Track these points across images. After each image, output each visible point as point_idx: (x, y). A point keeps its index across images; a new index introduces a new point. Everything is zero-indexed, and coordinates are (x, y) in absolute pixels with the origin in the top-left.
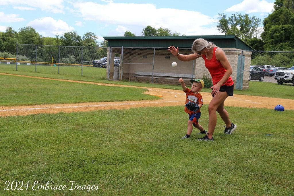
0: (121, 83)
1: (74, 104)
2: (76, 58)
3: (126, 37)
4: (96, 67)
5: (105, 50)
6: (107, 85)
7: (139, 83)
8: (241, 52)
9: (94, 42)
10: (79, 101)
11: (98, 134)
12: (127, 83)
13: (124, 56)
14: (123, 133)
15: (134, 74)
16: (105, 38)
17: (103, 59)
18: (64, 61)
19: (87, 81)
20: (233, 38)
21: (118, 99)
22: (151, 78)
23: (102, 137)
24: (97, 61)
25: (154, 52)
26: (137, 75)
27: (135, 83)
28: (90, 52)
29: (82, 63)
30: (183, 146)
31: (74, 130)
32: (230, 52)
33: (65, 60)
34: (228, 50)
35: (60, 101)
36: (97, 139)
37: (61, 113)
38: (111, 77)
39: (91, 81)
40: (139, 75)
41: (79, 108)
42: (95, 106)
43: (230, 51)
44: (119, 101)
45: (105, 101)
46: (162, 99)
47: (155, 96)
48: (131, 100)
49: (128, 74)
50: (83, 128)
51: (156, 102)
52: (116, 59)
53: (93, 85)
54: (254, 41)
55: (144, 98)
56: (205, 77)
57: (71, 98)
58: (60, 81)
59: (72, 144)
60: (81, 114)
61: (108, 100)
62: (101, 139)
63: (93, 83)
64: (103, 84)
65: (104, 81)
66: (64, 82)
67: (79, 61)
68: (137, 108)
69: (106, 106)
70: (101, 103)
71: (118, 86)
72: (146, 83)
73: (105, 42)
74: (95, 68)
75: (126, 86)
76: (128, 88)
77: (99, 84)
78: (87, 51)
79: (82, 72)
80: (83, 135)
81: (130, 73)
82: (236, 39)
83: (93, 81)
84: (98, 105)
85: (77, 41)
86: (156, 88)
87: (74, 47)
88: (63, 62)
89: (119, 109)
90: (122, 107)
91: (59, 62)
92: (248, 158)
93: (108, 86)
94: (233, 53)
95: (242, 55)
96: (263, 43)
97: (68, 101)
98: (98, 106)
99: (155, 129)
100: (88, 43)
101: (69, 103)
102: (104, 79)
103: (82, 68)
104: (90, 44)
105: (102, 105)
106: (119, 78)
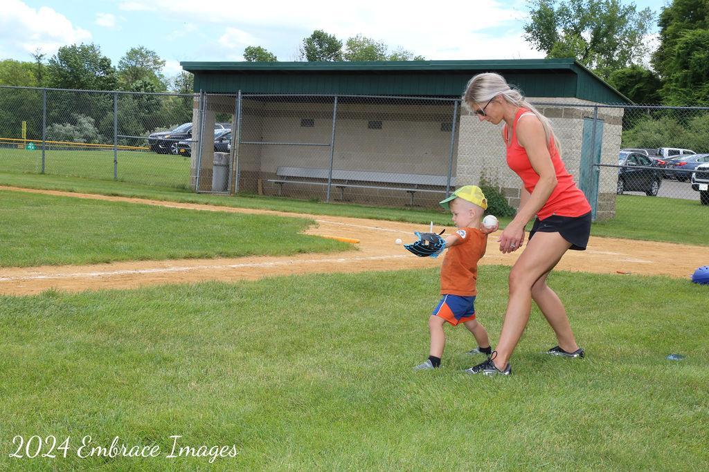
0: (236, 201)
1: (91, 267)
2: (97, 124)
3: (249, 62)
4: (160, 152)
5: (187, 100)
6: (192, 207)
7: (289, 203)
8: (593, 108)
9: (153, 77)
10: (106, 257)
11: (165, 359)
12: (255, 202)
13: (242, 121)
14: (240, 354)
15: (275, 176)
16: (186, 66)
17: (180, 129)
18: (59, 134)
19: (132, 197)
20: (568, 67)
21: (225, 250)
22: (326, 187)
23: (176, 368)
24: (162, 134)
25: (335, 110)
26: (282, 177)
27: (277, 202)
28: (140, 106)
29: (115, 140)
30: (421, 391)
31: (88, 346)
32: (557, 109)
33: (63, 131)
34: (555, 105)
35: (47, 258)
36: (161, 372)
37: (51, 294)
38: (204, 185)
39: (142, 194)
40: (289, 178)
41: (106, 279)
42: (154, 270)
43: (560, 107)
44: (228, 256)
45: (185, 258)
46: (357, 250)
47: (337, 241)
48: (264, 253)
49: (257, 175)
50: (118, 338)
51: (340, 261)
52: (219, 128)
53: (151, 207)
54: (631, 76)
55: (303, 247)
56: (486, 184)
57: (80, 249)
58: (45, 195)
59: (81, 389)
60: (112, 295)
61: (197, 253)
62: (171, 373)
63: (149, 202)
64: (181, 206)
65: (184, 196)
66: (60, 197)
67: (107, 135)
68: (284, 276)
69: (190, 271)
70: (173, 262)
71: (225, 209)
72: (310, 202)
73: (186, 77)
74: (155, 155)
75: (250, 211)
76: (258, 217)
77: (167, 205)
78: (129, 103)
79: (115, 167)
80: (116, 362)
81: (262, 170)
82: (576, 70)
83: (150, 195)
84: (165, 267)
85: (100, 74)
86: (339, 215)
87: (90, 93)
88: (57, 136)
89: (227, 280)
90: (238, 273)
91: (44, 137)
92: (612, 426)
93: (196, 212)
94: (569, 113)
95: (596, 119)
96: (658, 81)
97: (73, 257)
98: (163, 271)
99: (335, 341)
100: (136, 79)
101: (76, 263)
102: (183, 189)
103: (115, 155)
104: (139, 83)
105: (177, 270)
106: (229, 185)
